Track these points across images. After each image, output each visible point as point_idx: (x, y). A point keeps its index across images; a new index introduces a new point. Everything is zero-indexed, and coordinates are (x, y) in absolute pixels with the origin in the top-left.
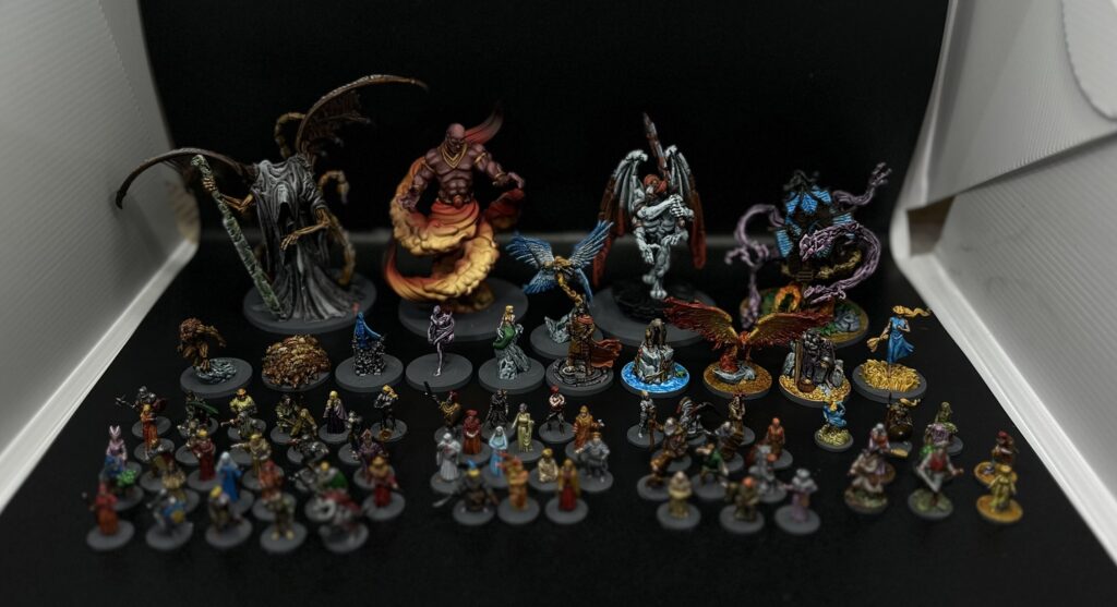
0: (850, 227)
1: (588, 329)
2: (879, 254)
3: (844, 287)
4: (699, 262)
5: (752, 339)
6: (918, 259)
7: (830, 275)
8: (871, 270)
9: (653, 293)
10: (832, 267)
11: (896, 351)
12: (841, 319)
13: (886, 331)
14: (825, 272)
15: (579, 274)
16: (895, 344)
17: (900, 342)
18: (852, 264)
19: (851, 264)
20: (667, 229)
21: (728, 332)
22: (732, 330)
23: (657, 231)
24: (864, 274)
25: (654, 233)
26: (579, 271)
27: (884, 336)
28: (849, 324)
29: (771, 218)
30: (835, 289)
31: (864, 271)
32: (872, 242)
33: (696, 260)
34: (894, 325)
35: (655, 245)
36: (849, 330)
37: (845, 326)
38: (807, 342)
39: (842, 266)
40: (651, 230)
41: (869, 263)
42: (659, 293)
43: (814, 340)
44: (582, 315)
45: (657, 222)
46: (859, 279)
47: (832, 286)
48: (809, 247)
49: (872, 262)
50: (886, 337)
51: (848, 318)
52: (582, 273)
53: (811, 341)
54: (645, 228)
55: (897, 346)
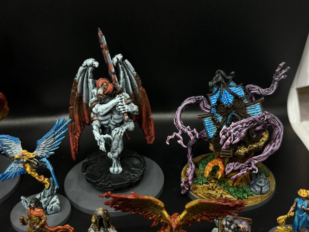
0: (260, 119)
1: (41, 220)
2: (282, 134)
3: (256, 162)
4: (150, 139)
5: (181, 220)
6: (305, 123)
7: (246, 153)
8: (277, 147)
9: (111, 169)
10: (247, 147)
11: (301, 224)
12: (255, 183)
13: (292, 209)
14: (242, 151)
15: (45, 163)
16: (299, 220)
17: (304, 219)
18: (263, 143)
19: (261, 144)
20: (117, 121)
21: (162, 214)
22: (165, 213)
23: (109, 123)
24: (272, 151)
25: (107, 125)
26: (44, 160)
27: (291, 213)
28: (261, 187)
29: (201, 105)
30: (249, 165)
31: (271, 148)
32: (277, 124)
33: (148, 138)
34: (299, 206)
35: (107, 136)
36: (261, 193)
37: (258, 189)
38: (226, 229)
39: (255, 146)
40: (104, 123)
41: (275, 141)
42: (116, 169)
43: (232, 227)
44: (34, 209)
45: (109, 116)
46: (268, 155)
47: (247, 162)
48: (227, 138)
49: (277, 141)
50: (292, 214)
51: (260, 182)
52: (48, 162)
53: (230, 228)
54: (100, 121)
55: (301, 222)
